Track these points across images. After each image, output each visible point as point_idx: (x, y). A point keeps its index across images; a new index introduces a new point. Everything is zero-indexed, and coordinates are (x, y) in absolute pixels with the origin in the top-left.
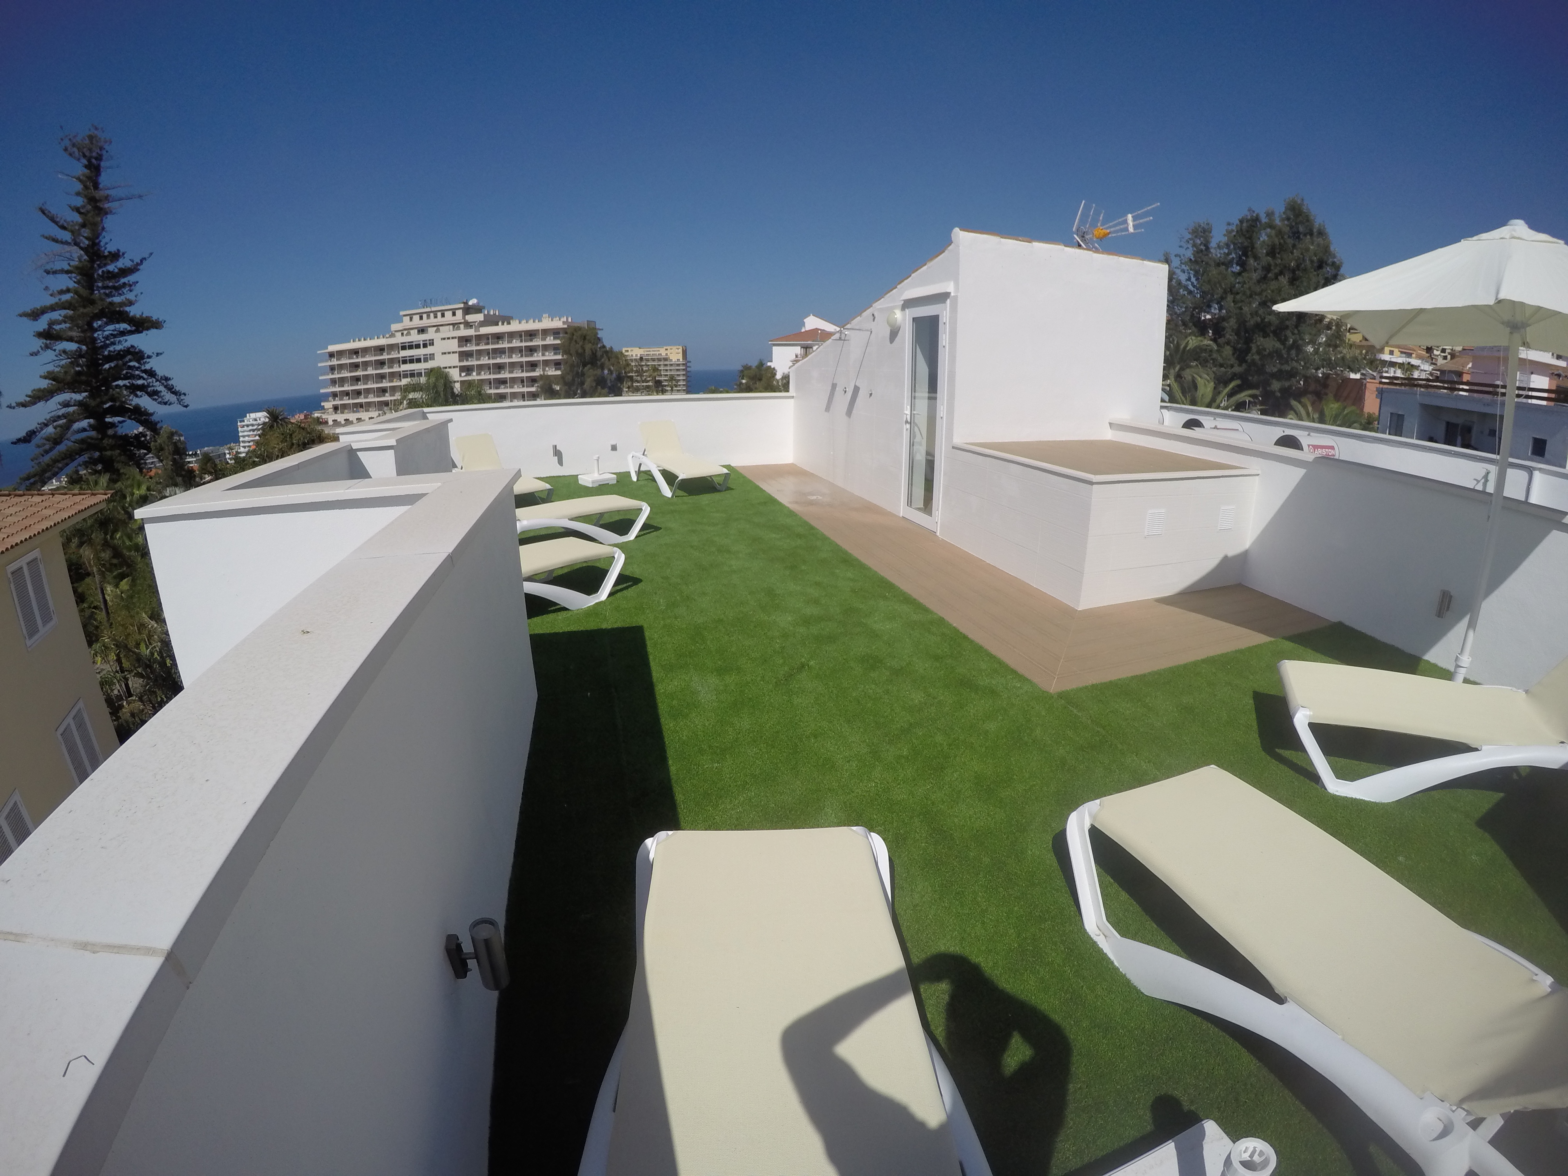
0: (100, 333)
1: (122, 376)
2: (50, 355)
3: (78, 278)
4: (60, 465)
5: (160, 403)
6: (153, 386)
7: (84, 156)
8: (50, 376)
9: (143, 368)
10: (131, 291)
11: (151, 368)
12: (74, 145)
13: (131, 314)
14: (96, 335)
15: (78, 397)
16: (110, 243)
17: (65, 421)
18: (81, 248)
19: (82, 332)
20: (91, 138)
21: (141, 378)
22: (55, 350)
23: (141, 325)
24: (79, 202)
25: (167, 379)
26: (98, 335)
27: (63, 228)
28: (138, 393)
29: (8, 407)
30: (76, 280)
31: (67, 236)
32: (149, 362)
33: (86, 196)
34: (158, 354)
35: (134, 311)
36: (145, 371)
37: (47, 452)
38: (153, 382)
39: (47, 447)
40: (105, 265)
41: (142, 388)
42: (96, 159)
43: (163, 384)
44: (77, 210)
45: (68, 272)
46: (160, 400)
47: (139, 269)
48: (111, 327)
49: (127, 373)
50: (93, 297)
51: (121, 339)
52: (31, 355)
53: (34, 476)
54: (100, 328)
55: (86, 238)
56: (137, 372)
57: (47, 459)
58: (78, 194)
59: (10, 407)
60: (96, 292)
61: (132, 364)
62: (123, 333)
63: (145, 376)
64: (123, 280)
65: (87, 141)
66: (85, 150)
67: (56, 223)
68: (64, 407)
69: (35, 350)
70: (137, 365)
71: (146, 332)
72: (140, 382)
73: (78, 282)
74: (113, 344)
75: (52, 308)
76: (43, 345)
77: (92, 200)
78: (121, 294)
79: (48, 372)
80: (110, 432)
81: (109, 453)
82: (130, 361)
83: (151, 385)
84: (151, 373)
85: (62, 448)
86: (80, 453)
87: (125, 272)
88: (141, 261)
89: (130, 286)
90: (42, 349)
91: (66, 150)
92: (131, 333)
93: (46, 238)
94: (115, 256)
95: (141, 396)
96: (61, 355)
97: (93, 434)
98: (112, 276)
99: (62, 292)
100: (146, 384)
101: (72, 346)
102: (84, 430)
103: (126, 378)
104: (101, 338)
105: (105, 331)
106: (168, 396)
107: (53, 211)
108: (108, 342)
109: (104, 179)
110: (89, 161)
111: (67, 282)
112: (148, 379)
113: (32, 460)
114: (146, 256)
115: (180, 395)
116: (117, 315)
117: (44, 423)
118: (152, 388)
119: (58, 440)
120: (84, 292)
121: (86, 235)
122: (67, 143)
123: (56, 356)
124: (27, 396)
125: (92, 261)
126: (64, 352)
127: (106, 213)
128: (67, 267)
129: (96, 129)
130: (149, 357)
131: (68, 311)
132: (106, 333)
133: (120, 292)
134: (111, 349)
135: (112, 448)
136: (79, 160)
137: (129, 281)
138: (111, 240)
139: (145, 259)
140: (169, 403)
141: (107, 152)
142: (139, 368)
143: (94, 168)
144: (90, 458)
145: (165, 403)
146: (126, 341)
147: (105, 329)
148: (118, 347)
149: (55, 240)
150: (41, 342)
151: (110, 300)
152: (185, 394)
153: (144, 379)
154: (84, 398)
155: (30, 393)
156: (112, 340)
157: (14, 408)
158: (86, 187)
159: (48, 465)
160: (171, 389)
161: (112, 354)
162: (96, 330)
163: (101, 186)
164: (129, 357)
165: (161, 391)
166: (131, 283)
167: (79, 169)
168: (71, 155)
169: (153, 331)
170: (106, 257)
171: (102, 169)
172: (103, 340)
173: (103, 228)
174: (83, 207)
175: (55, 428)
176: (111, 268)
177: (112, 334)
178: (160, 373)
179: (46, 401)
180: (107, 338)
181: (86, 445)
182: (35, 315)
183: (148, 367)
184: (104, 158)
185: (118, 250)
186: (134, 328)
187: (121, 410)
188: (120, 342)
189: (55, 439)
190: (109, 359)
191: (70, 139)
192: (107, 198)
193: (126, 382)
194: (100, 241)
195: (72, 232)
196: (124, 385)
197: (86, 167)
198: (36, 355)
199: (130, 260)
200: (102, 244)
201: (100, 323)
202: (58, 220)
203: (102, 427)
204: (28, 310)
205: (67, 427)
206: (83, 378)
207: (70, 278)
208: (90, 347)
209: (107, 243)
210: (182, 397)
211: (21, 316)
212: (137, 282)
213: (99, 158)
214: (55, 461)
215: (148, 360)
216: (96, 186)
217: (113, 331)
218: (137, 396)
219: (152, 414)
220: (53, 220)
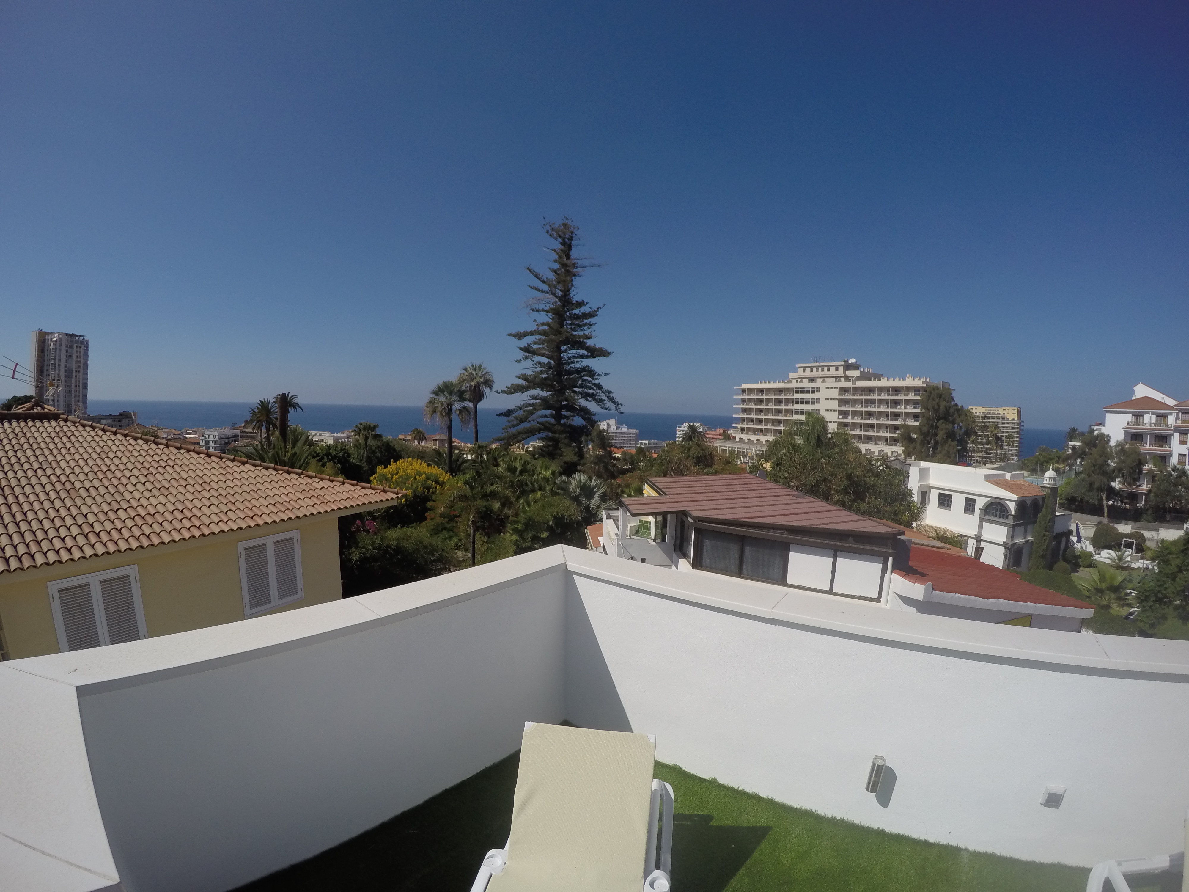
0: (565, 354)
1: (578, 385)
2: (529, 363)
3: (553, 316)
4: (524, 436)
5: (602, 408)
6: (599, 395)
7: (560, 236)
8: (524, 377)
9: (593, 382)
10: (589, 329)
11: (599, 383)
12: (553, 230)
13: (588, 345)
14: (562, 355)
15: (545, 394)
16: (576, 295)
17: (531, 408)
18: (556, 297)
19: (552, 351)
20: (565, 225)
21: (590, 388)
22: (533, 361)
23: (595, 353)
24: (556, 266)
25: (610, 392)
26: (563, 355)
27: (544, 282)
28: (589, 398)
29: (495, 392)
30: (551, 317)
31: (545, 287)
32: (599, 379)
33: (559, 263)
34: (606, 374)
35: (590, 342)
36: (595, 385)
37: (514, 426)
38: (600, 393)
39: (515, 423)
40: (573, 309)
41: (592, 396)
42: (568, 239)
43: (606, 395)
44: (555, 271)
45: (547, 311)
46: (603, 406)
47: (597, 315)
48: (574, 351)
49: (582, 384)
50: (561, 330)
51: (579, 360)
52: (516, 362)
53: (503, 439)
54: (565, 351)
55: (561, 290)
56: (589, 385)
57: (514, 430)
58: (555, 261)
59: (497, 392)
60: (565, 327)
61: (585, 378)
62: (582, 356)
63: (595, 388)
64: (585, 321)
65: (562, 228)
66: (560, 233)
67: (539, 279)
68: (533, 399)
69: (519, 359)
70: (590, 379)
71: (599, 358)
72: (591, 391)
73: (552, 319)
74: (573, 363)
75: (532, 333)
76: (524, 357)
77: (564, 265)
78: (582, 330)
79: (522, 374)
80: (563, 421)
81: (557, 435)
82: (584, 376)
83: (598, 394)
84: (599, 387)
85: (526, 425)
86: (539, 431)
87: (586, 316)
88: (598, 309)
89: (591, 325)
90: (523, 358)
91: (547, 232)
92: (588, 357)
93: (531, 287)
94: (580, 304)
95: (591, 401)
96: (537, 365)
97: (553, 421)
98: (577, 317)
99: (543, 324)
100: (595, 393)
101: (545, 360)
102: (546, 416)
103: (581, 386)
104: (566, 358)
105: (569, 353)
106: (609, 404)
107: (537, 270)
108: (570, 361)
109: (574, 253)
110: (564, 240)
111: (545, 318)
112: (596, 390)
113: (503, 429)
114: (601, 306)
115: (618, 405)
116: (578, 344)
117: (519, 407)
118: (599, 397)
119: (524, 420)
120: (556, 326)
121: (560, 288)
122: (548, 227)
123: (533, 365)
124: (506, 387)
125: (564, 306)
126: (539, 363)
127: (575, 275)
128: (545, 309)
129: (567, 219)
130: (599, 375)
131: (542, 336)
132: (570, 355)
133: (582, 328)
134: (572, 365)
135: (561, 433)
136: (556, 239)
137: (590, 322)
138: (577, 293)
139: (600, 308)
140: (609, 409)
141: (576, 235)
142: (591, 381)
143: (567, 245)
144: (547, 436)
145: (606, 409)
146: (582, 362)
147: (569, 352)
148: (578, 366)
149: (538, 290)
150: (522, 354)
151: (575, 333)
152: (622, 405)
153: (594, 390)
154: (548, 395)
155: (509, 386)
156: (572, 360)
157: (499, 393)
158: (560, 257)
159: (514, 435)
160: (611, 399)
161: (572, 369)
162: (563, 352)
163: (572, 257)
164: (584, 373)
165: (604, 400)
166: (591, 323)
167: (557, 245)
168: (551, 235)
169: (602, 359)
170: (573, 304)
171: (572, 246)
172: (567, 359)
173: (572, 285)
174: (559, 269)
175: (524, 411)
176: (576, 311)
177: (574, 356)
178: (606, 387)
179: (522, 393)
180: (569, 358)
181: (545, 427)
182: (520, 336)
183: (597, 382)
184: (574, 239)
185: (583, 301)
186: (589, 354)
187: (571, 408)
188: (578, 362)
189: (521, 419)
190: (570, 373)
191: (550, 226)
192: (575, 266)
193: (580, 390)
194: (570, 293)
195: (549, 285)
196: (579, 392)
197: (561, 244)
198: (519, 362)
199: (590, 308)
200: (571, 295)
201: (565, 347)
202: (540, 276)
203: (558, 417)
204: (514, 332)
205: (531, 413)
206: (549, 382)
207: (547, 315)
208: (557, 362)
209: (574, 295)
210: (620, 406)
211: (509, 335)
212: (596, 324)
213: (571, 239)
214: (520, 433)
215: (598, 377)
216: (568, 257)
217: (575, 354)
218: (587, 400)
219: (594, 415)
220: (537, 276)
